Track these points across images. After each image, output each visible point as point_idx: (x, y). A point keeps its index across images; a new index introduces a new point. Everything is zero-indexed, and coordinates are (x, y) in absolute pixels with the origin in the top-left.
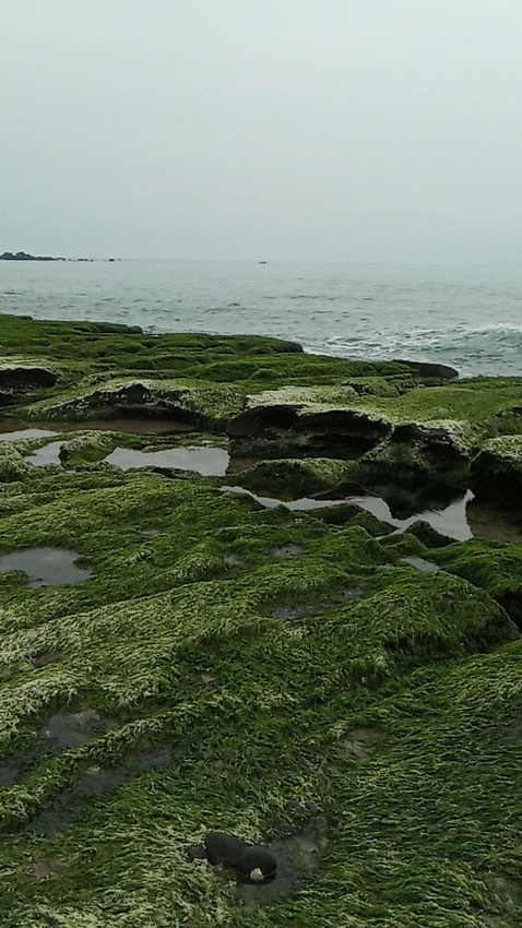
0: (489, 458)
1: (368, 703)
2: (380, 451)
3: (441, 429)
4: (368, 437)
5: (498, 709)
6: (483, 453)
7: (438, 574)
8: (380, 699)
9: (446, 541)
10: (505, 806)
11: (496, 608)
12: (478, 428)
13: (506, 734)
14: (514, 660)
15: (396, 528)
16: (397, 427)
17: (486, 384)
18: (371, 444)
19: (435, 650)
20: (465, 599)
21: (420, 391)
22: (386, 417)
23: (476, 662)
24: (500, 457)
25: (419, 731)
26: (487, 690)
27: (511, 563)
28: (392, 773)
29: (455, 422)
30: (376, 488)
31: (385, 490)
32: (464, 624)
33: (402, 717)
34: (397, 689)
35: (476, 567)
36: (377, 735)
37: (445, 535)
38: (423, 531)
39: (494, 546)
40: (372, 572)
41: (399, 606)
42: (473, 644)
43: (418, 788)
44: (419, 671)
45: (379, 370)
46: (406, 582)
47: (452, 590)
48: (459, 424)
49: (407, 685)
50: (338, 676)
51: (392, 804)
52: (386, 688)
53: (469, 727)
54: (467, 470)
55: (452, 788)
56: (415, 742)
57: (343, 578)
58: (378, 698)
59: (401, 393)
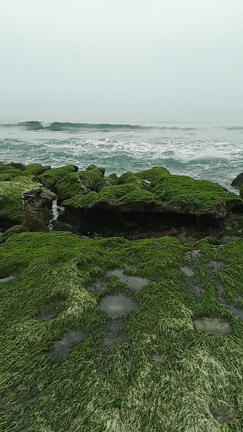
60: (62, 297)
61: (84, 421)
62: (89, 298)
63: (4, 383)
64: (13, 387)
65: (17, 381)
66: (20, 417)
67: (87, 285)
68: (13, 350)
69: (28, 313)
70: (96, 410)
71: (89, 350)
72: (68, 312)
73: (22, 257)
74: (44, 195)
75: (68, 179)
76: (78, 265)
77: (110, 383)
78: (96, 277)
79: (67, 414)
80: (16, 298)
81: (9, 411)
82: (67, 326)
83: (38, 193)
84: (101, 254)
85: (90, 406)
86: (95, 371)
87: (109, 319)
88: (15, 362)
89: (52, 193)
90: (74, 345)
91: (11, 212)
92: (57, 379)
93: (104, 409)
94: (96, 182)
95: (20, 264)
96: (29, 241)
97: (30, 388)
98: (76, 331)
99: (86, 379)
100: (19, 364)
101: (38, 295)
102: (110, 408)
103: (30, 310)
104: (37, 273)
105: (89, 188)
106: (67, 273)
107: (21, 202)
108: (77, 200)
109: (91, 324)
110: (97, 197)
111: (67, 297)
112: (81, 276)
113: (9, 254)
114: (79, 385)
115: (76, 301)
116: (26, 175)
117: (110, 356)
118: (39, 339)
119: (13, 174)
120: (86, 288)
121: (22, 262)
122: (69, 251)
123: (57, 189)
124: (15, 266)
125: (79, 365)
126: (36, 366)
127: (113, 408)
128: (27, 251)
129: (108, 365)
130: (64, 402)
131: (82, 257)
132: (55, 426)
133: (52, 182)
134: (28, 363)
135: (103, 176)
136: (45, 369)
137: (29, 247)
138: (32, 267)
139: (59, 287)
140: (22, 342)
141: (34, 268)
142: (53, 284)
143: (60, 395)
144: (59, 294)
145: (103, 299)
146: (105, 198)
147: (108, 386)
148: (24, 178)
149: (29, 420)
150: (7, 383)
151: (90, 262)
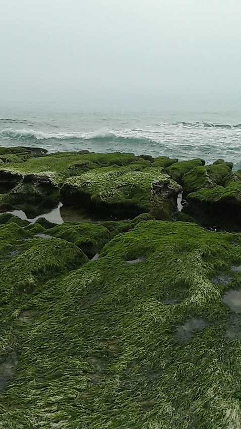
0: (68, 187)
1: (28, 300)
2: (18, 188)
3: (45, 176)
4: (12, 182)
5: (84, 291)
6: (65, 185)
7: (52, 239)
8: (33, 297)
9: (54, 225)
10: (92, 329)
11: (79, 250)
12: (61, 175)
13: (89, 300)
14: (88, 269)
15: (31, 222)
16: (25, 176)
17: (62, 155)
18: (14, 185)
19: (55, 272)
20: (65, 248)
21: (33, 159)
22: (19, 172)
23: (72, 274)
24: (72, 186)
25: (52, 307)
26: (79, 284)
27: (82, 230)
28: (43, 326)
29: (51, 172)
30: (18, 206)
31: (23, 206)
32: (66, 259)
33: (44, 302)
34: (40, 291)
35: (68, 234)
36: (33, 312)
37: (52, 222)
38: (43, 222)
39: (74, 224)
40: (22, 242)
41: (37, 255)
42: (70, 267)
43: (55, 330)
44: (49, 282)
45: (12, 151)
46: (38, 244)
47: (59, 245)
48: (53, 173)
49: (44, 289)
50: (13, 291)
51: (44, 339)
52: (35, 291)
53: (73, 300)
54: (58, 194)
55: (69, 327)
56: (51, 311)
57: (9, 247)
58: (32, 296)
59: (24, 161)
60: (185, 285)
61: (204, 405)
62: (213, 289)
63: (130, 354)
64: (139, 360)
65: (142, 356)
66: (143, 389)
67: (210, 276)
68: (139, 326)
69: (153, 294)
70: (217, 397)
71: (211, 339)
72: (192, 300)
73: (149, 243)
74: (171, 186)
75: (195, 173)
76: (202, 256)
77: (232, 374)
78: (220, 270)
79: (188, 395)
80: (143, 279)
81: (134, 381)
82: (190, 313)
83: (166, 184)
84: (225, 248)
85: (210, 392)
86: (216, 360)
87: (232, 312)
88: (141, 338)
89: (178, 185)
90: (196, 332)
91: (140, 201)
92: (179, 360)
93: (224, 397)
94: (223, 177)
95: (147, 249)
96: (156, 228)
97: (154, 364)
98: (199, 319)
99: (207, 366)
100: (145, 340)
101: (163, 279)
102: (230, 398)
103: (156, 293)
104: (163, 259)
105: (215, 182)
106: (191, 262)
107: (150, 192)
108: (203, 193)
109: (213, 314)
110: (223, 192)
111: (191, 285)
112: (205, 267)
113: (138, 239)
114: (200, 370)
115: (199, 290)
116: (155, 166)
117: (231, 348)
118: (163, 320)
119: (144, 165)
120: (209, 279)
121: (150, 247)
122: (194, 241)
123: (184, 181)
124: (143, 250)
125: (201, 352)
126: (160, 345)
127: (233, 398)
128: (155, 237)
129: (229, 356)
130: (185, 384)
131: (207, 249)
132: (176, 403)
133: (178, 174)
134: (153, 341)
135: (230, 171)
136: (168, 349)
137: (156, 234)
138: (158, 253)
139: (183, 274)
140: (148, 321)
141: (160, 254)
142: (178, 271)
143: (181, 376)
144: (183, 281)
145: (226, 293)
146: (232, 193)
147: (228, 377)
148: (154, 170)
149: (152, 393)
150: (133, 355)
151: (214, 255)
